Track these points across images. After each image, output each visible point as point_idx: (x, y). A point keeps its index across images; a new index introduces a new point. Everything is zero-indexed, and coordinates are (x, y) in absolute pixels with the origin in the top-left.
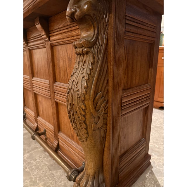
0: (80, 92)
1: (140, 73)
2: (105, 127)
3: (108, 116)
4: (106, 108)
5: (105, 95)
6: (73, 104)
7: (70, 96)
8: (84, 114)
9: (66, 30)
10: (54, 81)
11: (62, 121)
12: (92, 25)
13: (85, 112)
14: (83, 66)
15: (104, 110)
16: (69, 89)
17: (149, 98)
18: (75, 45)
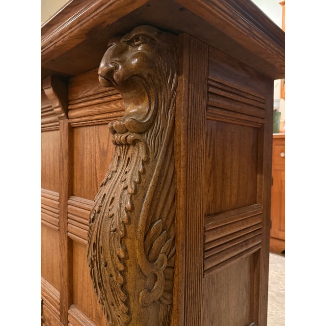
0: (116, 219)
1: (239, 183)
2: (168, 297)
3: (176, 273)
4: (171, 257)
5: (168, 227)
6: (100, 245)
7: (94, 228)
8: (122, 268)
9: (99, 101)
10: (68, 195)
11: (79, 282)
12: (146, 94)
13: (125, 265)
14: (127, 166)
15: (166, 259)
16: (95, 213)
17: (261, 234)
18: (112, 128)
